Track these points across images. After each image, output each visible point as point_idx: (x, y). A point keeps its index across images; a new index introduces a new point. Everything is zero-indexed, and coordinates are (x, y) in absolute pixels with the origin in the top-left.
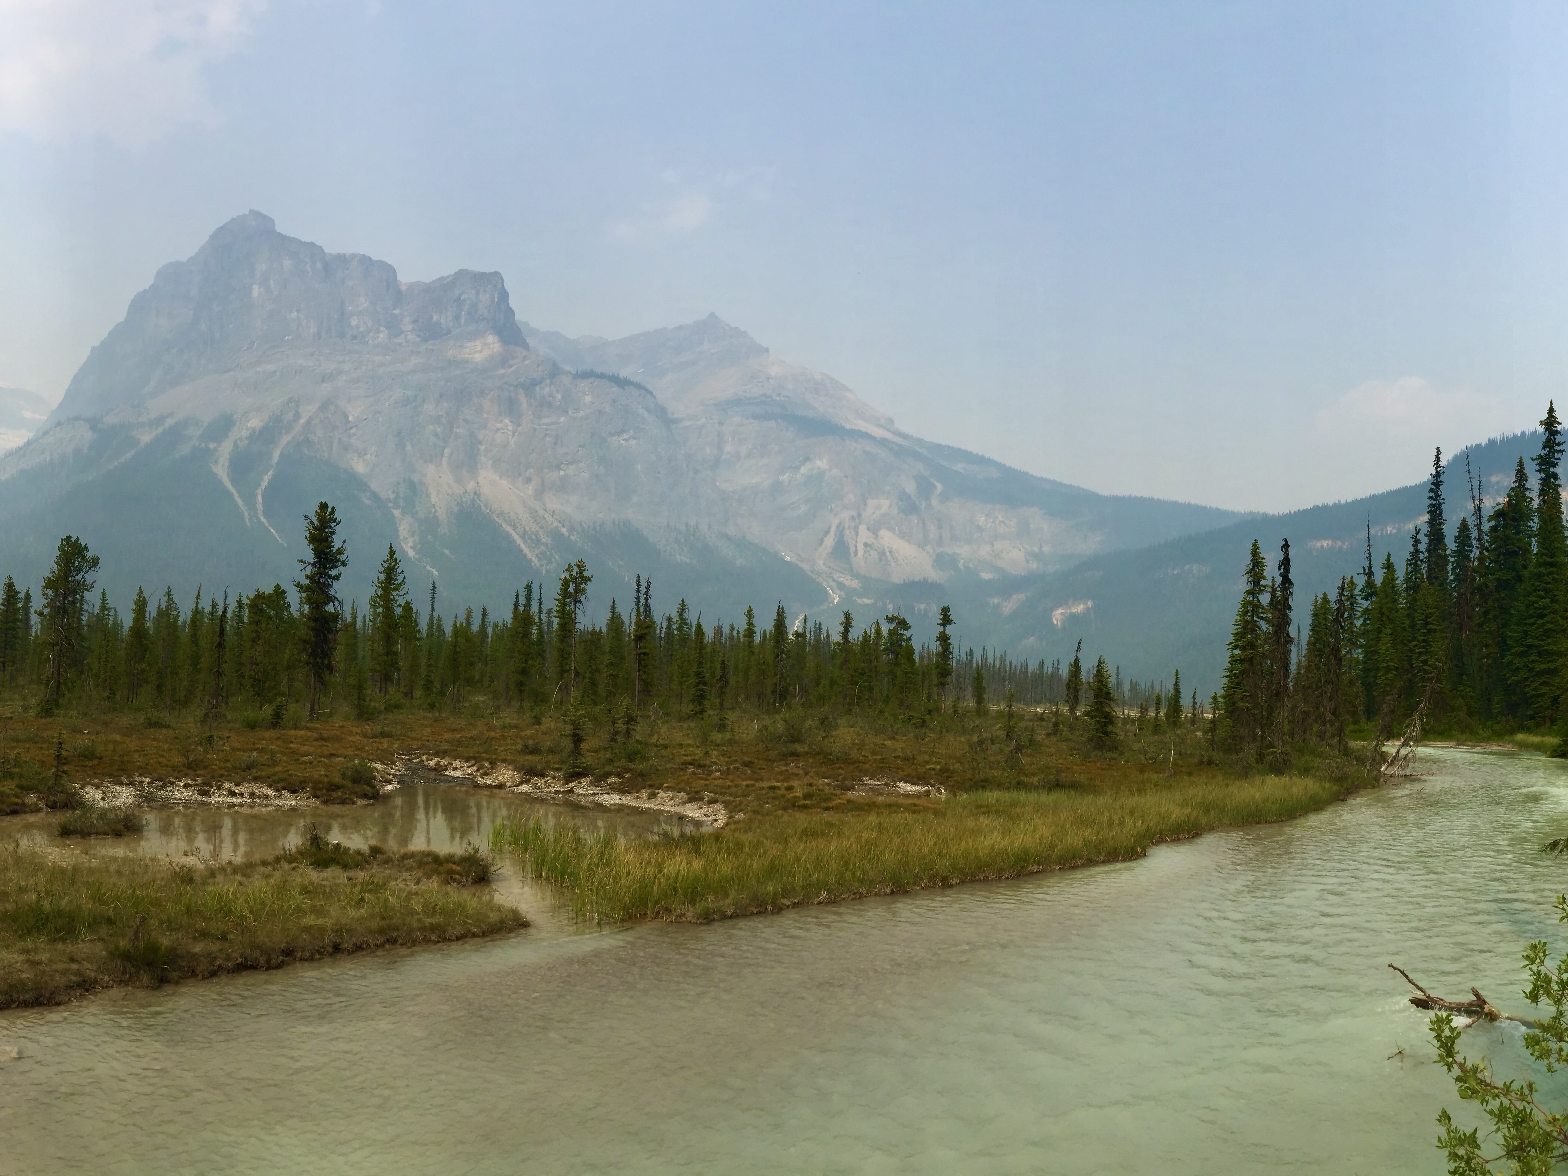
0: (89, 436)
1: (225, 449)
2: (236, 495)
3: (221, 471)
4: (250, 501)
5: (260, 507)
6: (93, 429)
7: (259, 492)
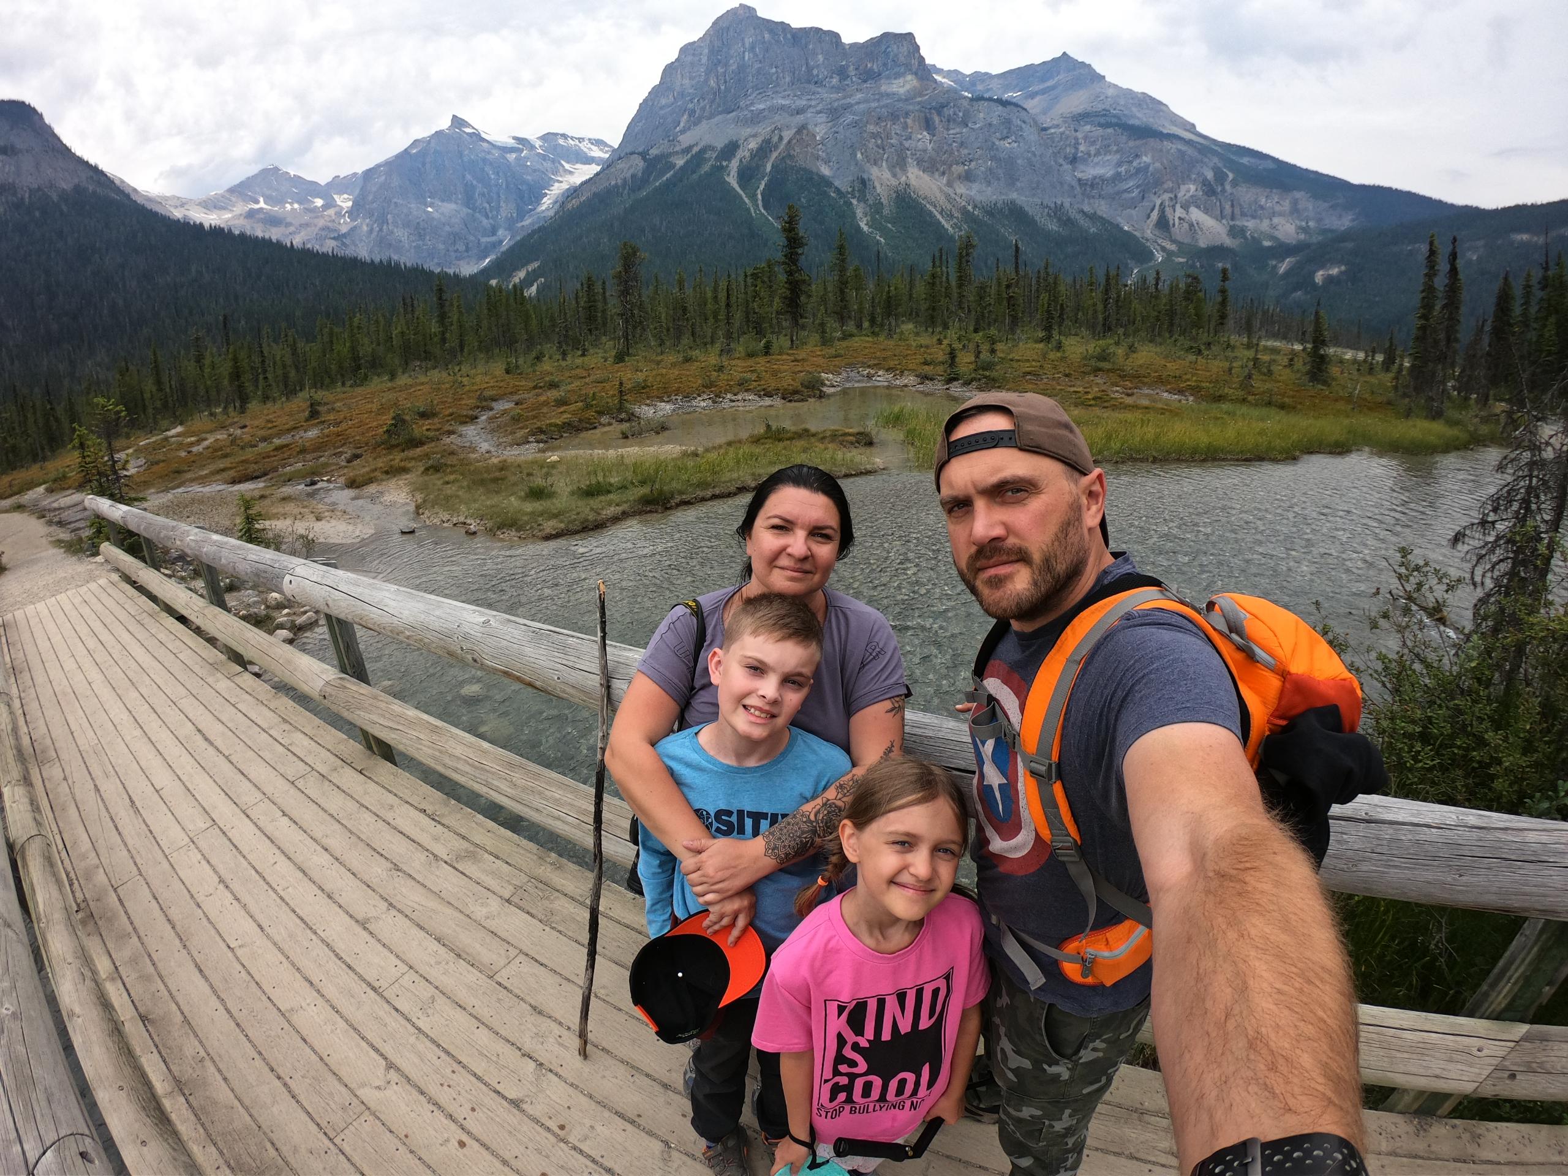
0: (641, 164)
1: (734, 164)
2: (744, 196)
3: (732, 180)
4: (753, 197)
5: (760, 203)
6: (644, 159)
7: (759, 192)
